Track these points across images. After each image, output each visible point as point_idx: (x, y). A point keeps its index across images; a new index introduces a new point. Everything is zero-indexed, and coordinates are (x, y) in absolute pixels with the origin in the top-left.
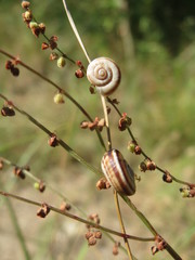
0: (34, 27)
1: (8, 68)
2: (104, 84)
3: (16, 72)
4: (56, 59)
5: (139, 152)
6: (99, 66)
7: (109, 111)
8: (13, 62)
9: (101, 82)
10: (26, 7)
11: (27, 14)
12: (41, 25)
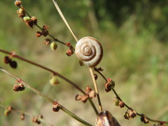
0: (27, 21)
1: (6, 63)
2: (90, 59)
3: (14, 65)
4: (50, 43)
5: (123, 105)
6: (84, 45)
7: (96, 78)
8: (10, 57)
9: (87, 57)
10: (19, 5)
11: (20, 10)
12: (33, 18)
